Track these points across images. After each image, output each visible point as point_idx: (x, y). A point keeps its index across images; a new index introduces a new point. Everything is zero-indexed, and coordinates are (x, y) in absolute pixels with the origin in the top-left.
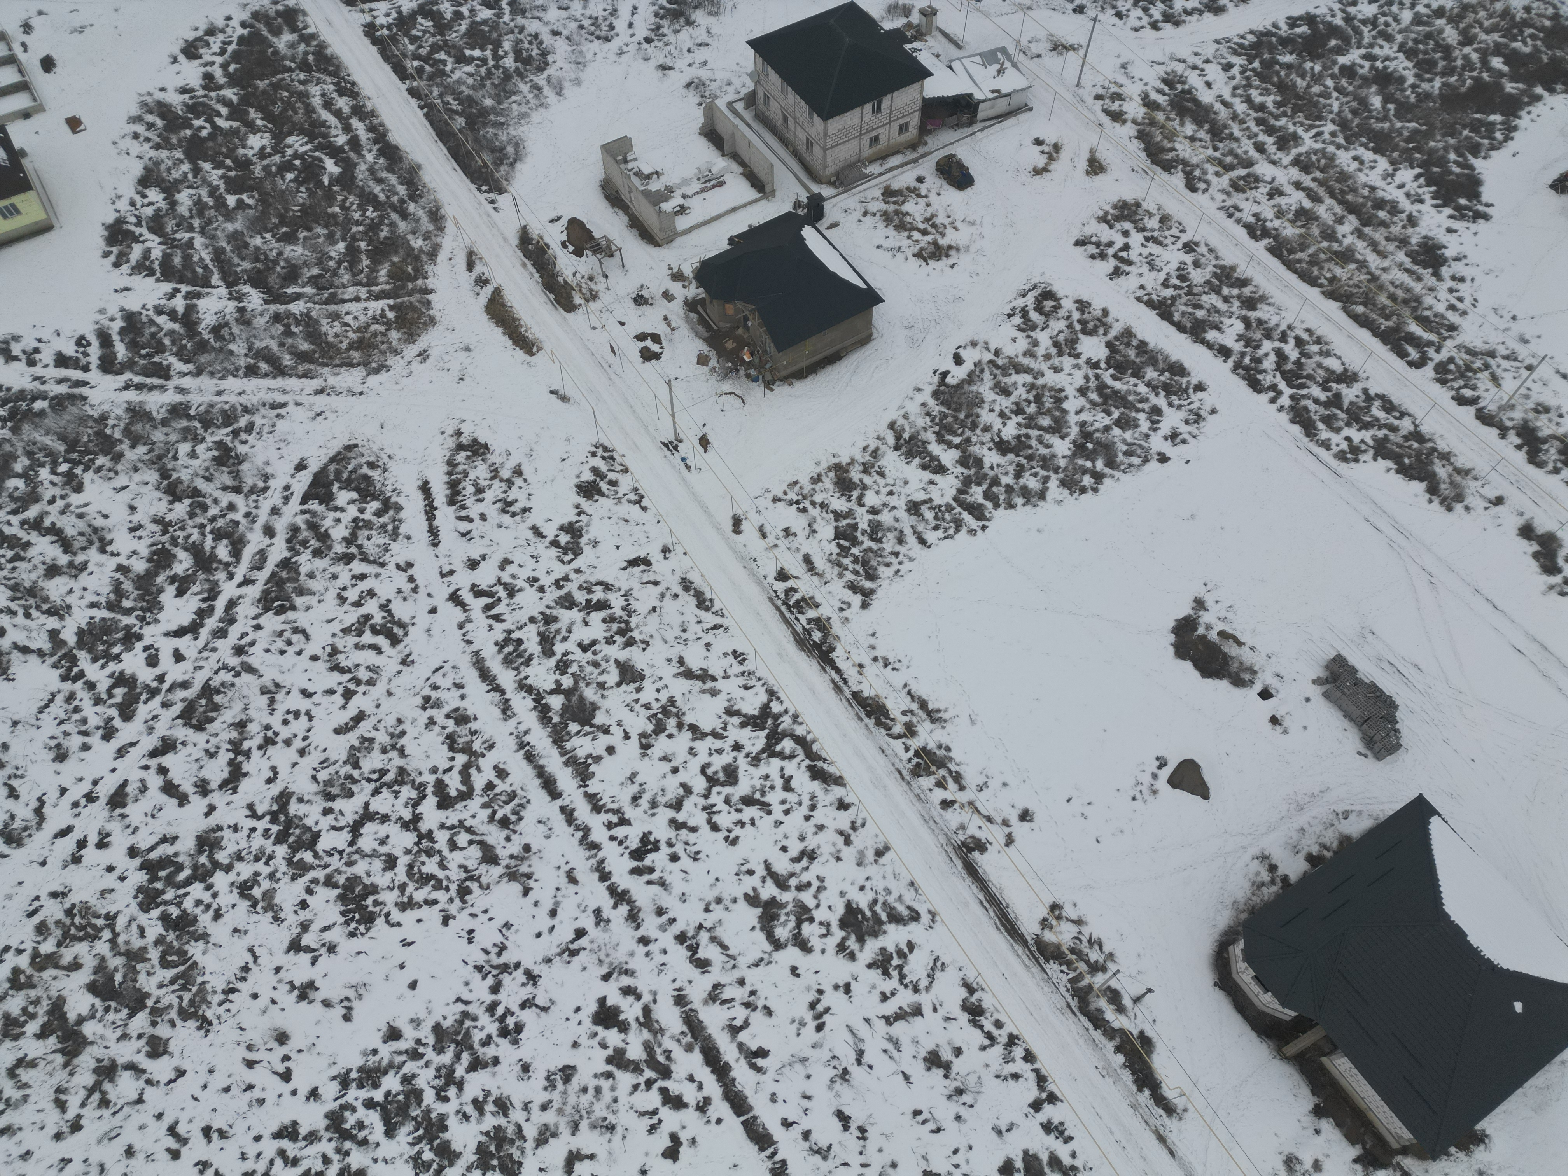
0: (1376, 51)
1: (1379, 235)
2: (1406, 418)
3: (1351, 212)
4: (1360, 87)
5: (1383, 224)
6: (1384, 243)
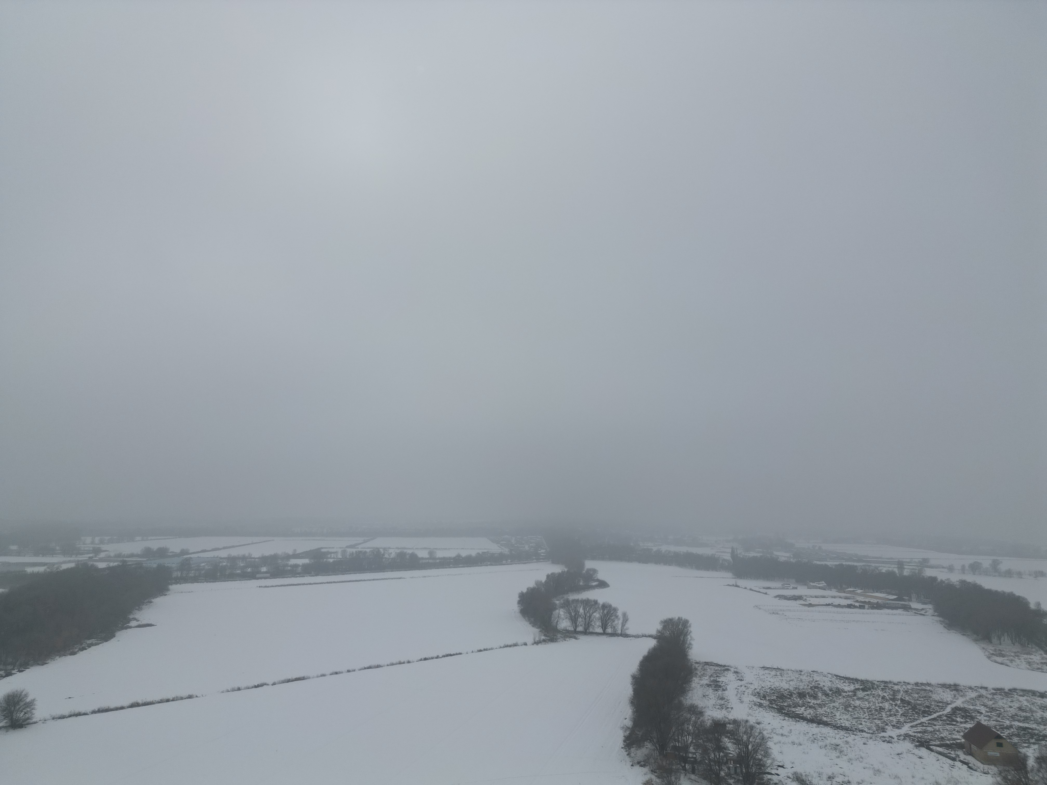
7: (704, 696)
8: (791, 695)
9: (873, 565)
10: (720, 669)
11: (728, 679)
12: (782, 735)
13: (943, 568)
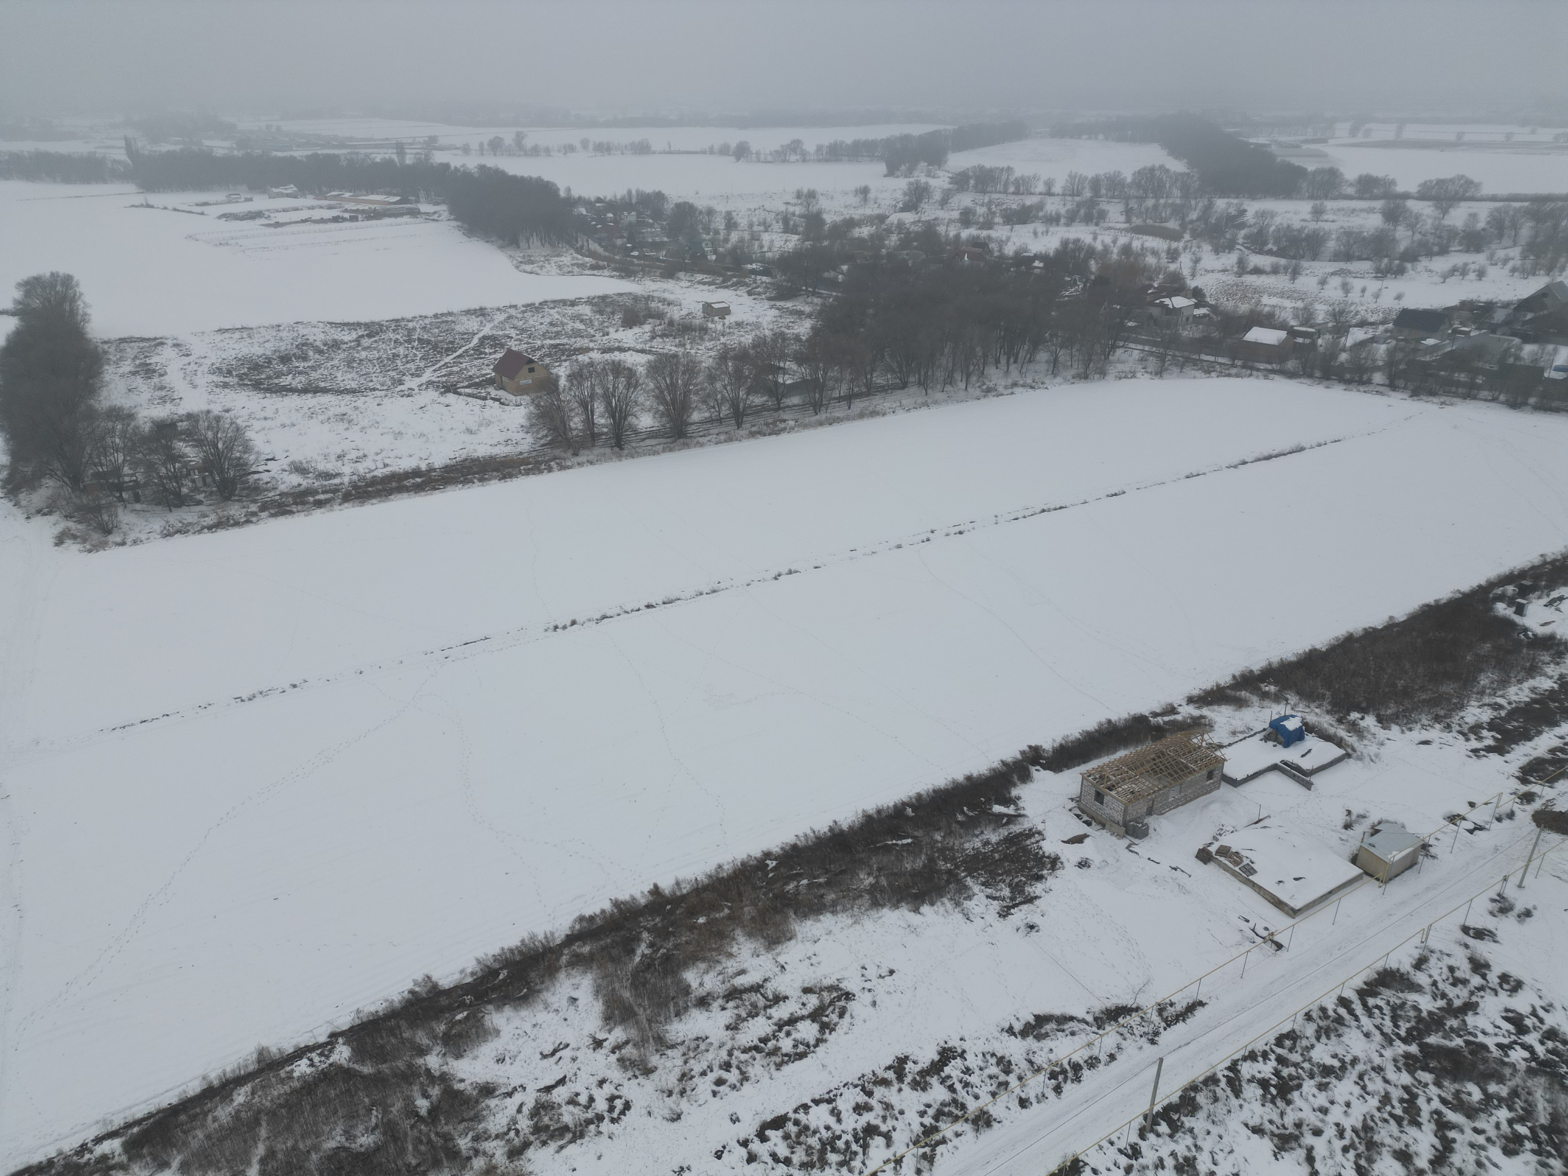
7: (130, 390)
8: (270, 362)
9: (362, 151)
10: (147, 345)
11: (165, 357)
12: (265, 419)
13: (457, 148)
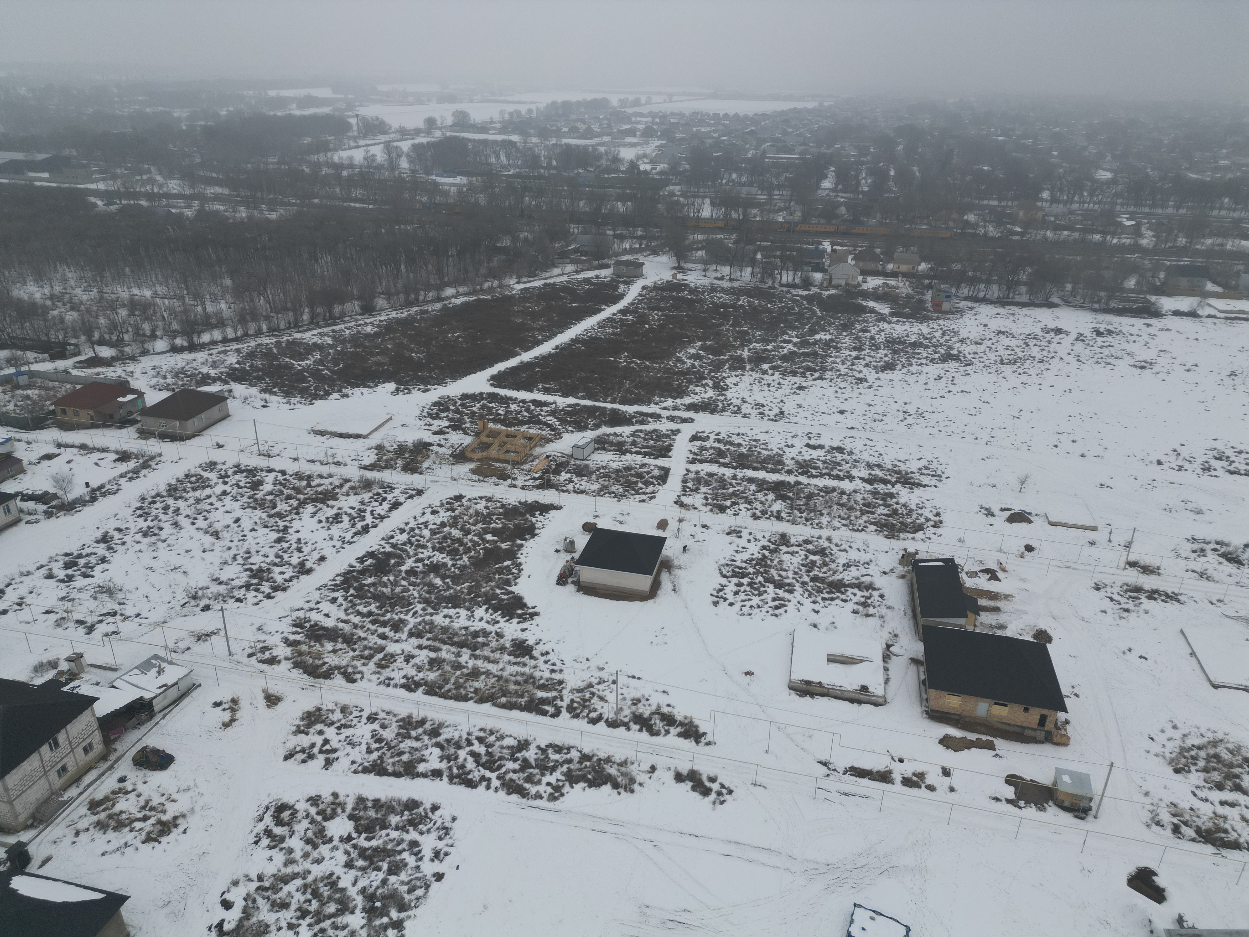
0: (420, 556)
1: (486, 652)
2: (572, 750)
3: (462, 647)
4: (423, 578)
5: (484, 645)
6: (492, 655)
